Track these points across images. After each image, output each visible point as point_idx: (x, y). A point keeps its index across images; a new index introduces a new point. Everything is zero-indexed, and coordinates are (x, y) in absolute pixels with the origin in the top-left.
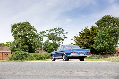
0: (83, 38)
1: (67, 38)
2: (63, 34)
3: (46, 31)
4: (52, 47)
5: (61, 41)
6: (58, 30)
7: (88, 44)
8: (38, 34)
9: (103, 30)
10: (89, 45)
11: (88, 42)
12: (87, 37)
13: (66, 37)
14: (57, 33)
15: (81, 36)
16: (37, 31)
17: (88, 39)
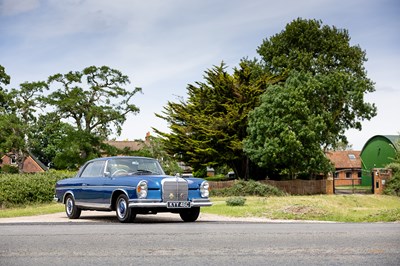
0: (206, 113)
1: (137, 110)
2: (122, 93)
3: (51, 79)
4: (74, 148)
5: (112, 125)
6: (101, 76)
7: (226, 135)
8: (14, 92)
9: (284, 81)
10: (229, 141)
11: (225, 129)
12: (220, 110)
13: (133, 109)
14: (95, 89)
15: (198, 104)
16: (9, 78)
17: (224, 117)
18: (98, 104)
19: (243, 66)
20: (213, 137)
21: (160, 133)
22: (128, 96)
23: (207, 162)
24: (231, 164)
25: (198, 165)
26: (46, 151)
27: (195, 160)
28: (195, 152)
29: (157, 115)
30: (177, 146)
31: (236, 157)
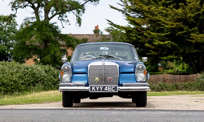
0: (164, 5)
7: (186, 28)
10: (188, 33)
11: (185, 21)
17: (184, 8)
23: (165, 55)
27: (153, 53)
28: (153, 45)
29: (112, 7)
30: (134, 39)
31: (195, 51)
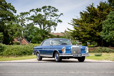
0: (87, 22)
1: (61, 21)
2: (56, 15)
3: (31, 11)
4: (39, 36)
5: (52, 27)
6: (48, 10)
7: (94, 30)
8: (18, 16)
10: (95, 33)
11: (94, 28)
12: (92, 21)
13: (60, 21)
14: (46, 14)
15: (84, 19)
16: (16, 11)
17: (93, 24)
18: (47, 20)
19: (101, 4)
20: (89, 31)
21: (70, 30)
22: (58, 16)
23: (87, 40)
24: (96, 41)
25: (84, 42)
26: (29, 37)
27: (83, 40)
28: (83, 37)
29: (69, 24)
30: (76, 35)
31: (98, 39)
